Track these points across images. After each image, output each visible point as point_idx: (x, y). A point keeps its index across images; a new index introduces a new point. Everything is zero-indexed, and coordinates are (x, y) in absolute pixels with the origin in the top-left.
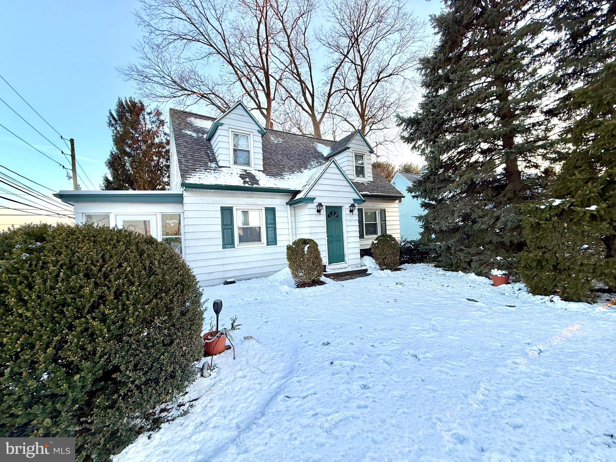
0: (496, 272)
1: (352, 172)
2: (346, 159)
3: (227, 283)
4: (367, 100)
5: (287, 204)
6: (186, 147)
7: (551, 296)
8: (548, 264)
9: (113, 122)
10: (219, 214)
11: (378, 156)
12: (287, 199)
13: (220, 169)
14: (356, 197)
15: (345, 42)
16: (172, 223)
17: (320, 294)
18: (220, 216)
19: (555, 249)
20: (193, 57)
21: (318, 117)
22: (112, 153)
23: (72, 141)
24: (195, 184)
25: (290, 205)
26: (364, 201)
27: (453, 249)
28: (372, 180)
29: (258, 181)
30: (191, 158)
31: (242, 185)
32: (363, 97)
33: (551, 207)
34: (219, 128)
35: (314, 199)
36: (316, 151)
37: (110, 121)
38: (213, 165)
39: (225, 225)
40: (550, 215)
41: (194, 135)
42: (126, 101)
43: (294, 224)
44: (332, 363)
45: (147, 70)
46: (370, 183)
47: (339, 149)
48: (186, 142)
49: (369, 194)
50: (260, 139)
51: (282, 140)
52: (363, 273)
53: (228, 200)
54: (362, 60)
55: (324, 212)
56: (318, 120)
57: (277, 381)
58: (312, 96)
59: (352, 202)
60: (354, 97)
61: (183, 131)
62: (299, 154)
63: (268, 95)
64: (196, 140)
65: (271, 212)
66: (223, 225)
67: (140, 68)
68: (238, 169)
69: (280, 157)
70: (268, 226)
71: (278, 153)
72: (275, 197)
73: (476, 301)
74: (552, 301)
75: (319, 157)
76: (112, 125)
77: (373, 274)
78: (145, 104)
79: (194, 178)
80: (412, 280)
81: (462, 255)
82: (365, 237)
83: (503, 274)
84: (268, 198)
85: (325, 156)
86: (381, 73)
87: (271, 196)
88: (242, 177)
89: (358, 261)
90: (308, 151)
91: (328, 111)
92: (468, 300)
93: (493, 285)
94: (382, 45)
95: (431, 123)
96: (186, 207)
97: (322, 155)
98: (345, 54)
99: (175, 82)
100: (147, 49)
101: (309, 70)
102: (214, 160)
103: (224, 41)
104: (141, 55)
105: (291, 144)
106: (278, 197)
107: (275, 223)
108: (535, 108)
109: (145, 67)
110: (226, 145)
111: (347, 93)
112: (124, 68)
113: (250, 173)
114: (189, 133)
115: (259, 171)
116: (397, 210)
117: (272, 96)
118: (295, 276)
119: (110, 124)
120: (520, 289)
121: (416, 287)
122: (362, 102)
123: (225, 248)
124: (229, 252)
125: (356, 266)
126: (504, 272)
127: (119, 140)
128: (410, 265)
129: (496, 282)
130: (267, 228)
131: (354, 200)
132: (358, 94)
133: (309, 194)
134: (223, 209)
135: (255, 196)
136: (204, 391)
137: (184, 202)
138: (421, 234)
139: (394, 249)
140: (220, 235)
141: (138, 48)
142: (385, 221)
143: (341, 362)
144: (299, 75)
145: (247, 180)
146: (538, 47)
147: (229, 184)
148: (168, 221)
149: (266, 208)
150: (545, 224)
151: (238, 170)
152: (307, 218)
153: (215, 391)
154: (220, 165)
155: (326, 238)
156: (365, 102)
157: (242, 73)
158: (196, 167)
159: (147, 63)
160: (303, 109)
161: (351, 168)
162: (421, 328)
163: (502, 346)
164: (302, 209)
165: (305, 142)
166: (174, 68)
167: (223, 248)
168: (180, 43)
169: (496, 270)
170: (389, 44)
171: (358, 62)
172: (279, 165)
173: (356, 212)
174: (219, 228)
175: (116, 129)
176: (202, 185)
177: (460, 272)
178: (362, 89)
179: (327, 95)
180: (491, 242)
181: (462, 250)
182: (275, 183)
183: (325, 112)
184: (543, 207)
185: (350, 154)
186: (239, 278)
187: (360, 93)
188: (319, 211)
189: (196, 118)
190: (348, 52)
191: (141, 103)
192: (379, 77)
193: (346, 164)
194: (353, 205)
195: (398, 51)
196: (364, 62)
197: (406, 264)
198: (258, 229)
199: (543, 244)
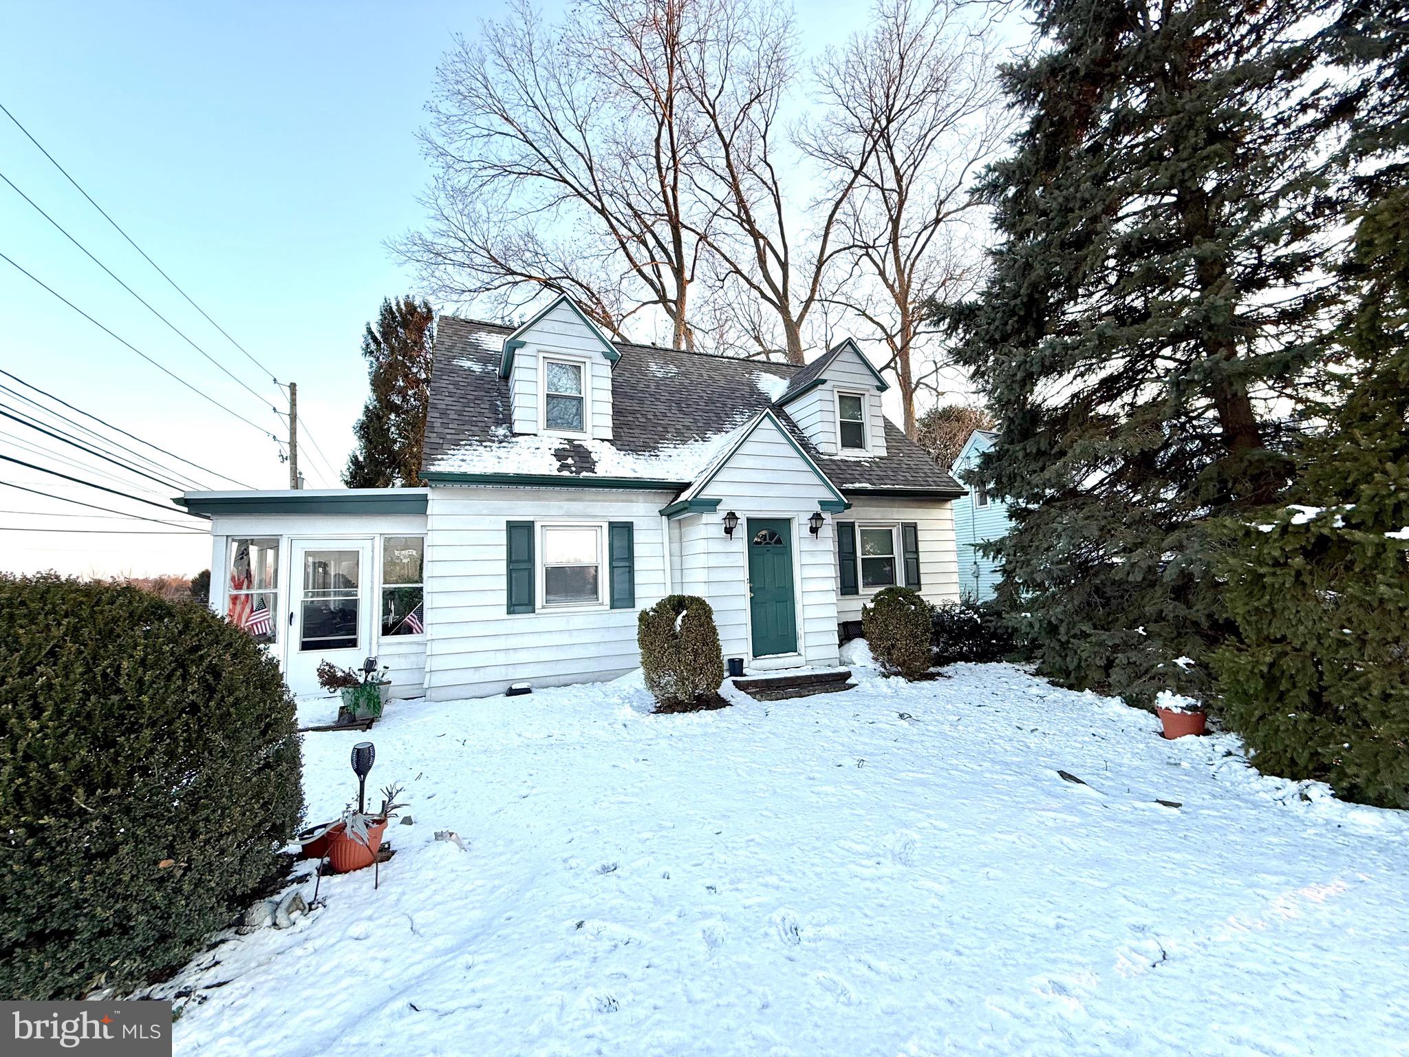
0: (1168, 700)
1: (831, 438)
2: (818, 406)
3: (512, 692)
4: (913, 265)
5: (662, 513)
6: (451, 395)
7: (1307, 782)
8: (1294, 686)
9: (373, 347)
10: (502, 538)
11: (940, 394)
12: (661, 502)
13: (514, 439)
14: (828, 496)
15: (855, 144)
16: (405, 556)
17: (699, 731)
18: (504, 541)
19: (1310, 647)
20: (528, 207)
21: (795, 312)
22: (367, 407)
23: (293, 387)
24: (450, 474)
25: (669, 516)
26: (848, 506)
27: (1062, 630)
28: (884, 453)
29: (594, 463)
30: (456, 417)
31: (557, 473)
32: (903, 260)
33: (1286, 529)
34: (517, 351)
35: (718, 502)
36: (753, 389)
37: (368, 345)
38: (501, 431)
39: (516, 562)
40: (1283, 550)
41: (477, 368)
42: (398, 304)
43: (677, 560)
44: (580, 925)
45: (443, 240)
46: (876, 463)
47: (803, 385)
48: (456, 384)
49: (868, 486)
50: (608, 372)
51: (675, 370)
52: (837, 682)
53: (523, 507)
54: (899, 178)
55: (741, 531)
56: (795, 319)
57: (429, 958)
58: (784, 266)
59: (818, 509)
60: (884, 261)
61: (455, 362)
62: (710, 399)
63: (678, 272)
64: (480, 378)
65: (622, 533)
66: (510, 560)
67: (429, 237)
68: (555, 439)
69: (662, 408)
70: (615, 564)
71: (658, 400)
72: (634, 498)
73: (1079, 781)
74: (1305, 798)
75: (756, 401)
76: (372, 352)
77: (861, 685)
78: (434, 308)
79: (450, 462)
80: (949, 707)
81: (1084, 649)
82: (861, 592)
83: (1188, 708)
84: (617, 501)
85: (773, 401)
86: (942, 203)
87: (624, 497)
88: (559, 455)
89: (834, 652)
90: (734, 390)
91: (817, 297)
92: (1063, 774)
93: (1162, 735)
94: (946, 141)
95: (999, 315)
96: (433, 522)
97: (768, 400)
98: (857, 168)
99: (496, 261)
100: (442, 201)
101: (776, 210)
102: (507, 420)
103: (591, 169)
104: (432, 213)
105: (694, 377)
106: (641, 498)
107: (630, 557)
108: (1309, 259)
109: (442, 234)
110: (530, 388)
111: (867, 254)
112: (398, 239)
113: (580, 446)
114: (467, 364)
115: (603, 440)
116: (948, 525)
117: (687, 275)
118: (652, 683)
119: (367, 351)
120: (1229, 754)
121: (946, 728)
122: (900, 271)
123: (514, 613)
124: (522, 622)
125: (828, 662)
126: (1191, 701)
127: (381, 383)
128: (971, 665)
129: (1171, 728)
130: (612, 568)
131: (822, 503)
132: (891, 256)
133: (704, 492)
134: (512, 527)
135: (587, 497)
136: (253, 964)
137: (428, 512)
138: (997, 588)
139: (917, 626)
140: (503, 583)
141: (426, 199)
142: (917, 552)
143: (603, 924)
144: (750, 221)
145: (570, 461)
146: (1304, 107)
147: (524, 471)
148: (397, 553)
149: (610, 523)
150: (1274, 574)
151: (553, 440)
152: (701, 546)
153: (276, 967)
154: (516, 429)
155: (748, 595)
156: (907, 270)
157: (630, 230)
158: (461, 437)
159: (442, 226)
160: (764, 296)
161: (828, 427)
162: (867, 849)
163: (1058, 927)
164: (692, 525)
165: (731, 372)
166: (494, 231)
167: (509, 613)
168: (504, 182)
169: (1168, 693)
170: (962, 137)
171: (891, 183)
172: (655, 425)
173: (828, 531)
174: (502, 568)
175: (378, 359)
176: (465, 475)
177: (1087, 691)
178: (901, 242)
179: (815, 261)
180: (1160, 617)
181: (1085, 635)
182: (634, 466)
183: (811, 299)
184: (1266, 528)
185: (828, 396)
186: (543, 682)
187: (896, 250)
188: (729, 531)
189: (490, 332)
190: (863, 164)
191: (426, 305)
192: (938, 212)
193: (818, 417)
194: (817, 517)
195: (983, 151)
196: (904, 184)
197: (961, 664)
198: (592, 571)
199: (1275, 631)
